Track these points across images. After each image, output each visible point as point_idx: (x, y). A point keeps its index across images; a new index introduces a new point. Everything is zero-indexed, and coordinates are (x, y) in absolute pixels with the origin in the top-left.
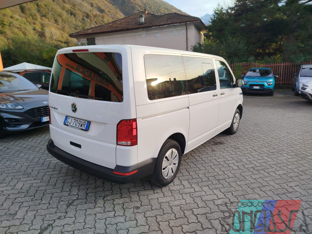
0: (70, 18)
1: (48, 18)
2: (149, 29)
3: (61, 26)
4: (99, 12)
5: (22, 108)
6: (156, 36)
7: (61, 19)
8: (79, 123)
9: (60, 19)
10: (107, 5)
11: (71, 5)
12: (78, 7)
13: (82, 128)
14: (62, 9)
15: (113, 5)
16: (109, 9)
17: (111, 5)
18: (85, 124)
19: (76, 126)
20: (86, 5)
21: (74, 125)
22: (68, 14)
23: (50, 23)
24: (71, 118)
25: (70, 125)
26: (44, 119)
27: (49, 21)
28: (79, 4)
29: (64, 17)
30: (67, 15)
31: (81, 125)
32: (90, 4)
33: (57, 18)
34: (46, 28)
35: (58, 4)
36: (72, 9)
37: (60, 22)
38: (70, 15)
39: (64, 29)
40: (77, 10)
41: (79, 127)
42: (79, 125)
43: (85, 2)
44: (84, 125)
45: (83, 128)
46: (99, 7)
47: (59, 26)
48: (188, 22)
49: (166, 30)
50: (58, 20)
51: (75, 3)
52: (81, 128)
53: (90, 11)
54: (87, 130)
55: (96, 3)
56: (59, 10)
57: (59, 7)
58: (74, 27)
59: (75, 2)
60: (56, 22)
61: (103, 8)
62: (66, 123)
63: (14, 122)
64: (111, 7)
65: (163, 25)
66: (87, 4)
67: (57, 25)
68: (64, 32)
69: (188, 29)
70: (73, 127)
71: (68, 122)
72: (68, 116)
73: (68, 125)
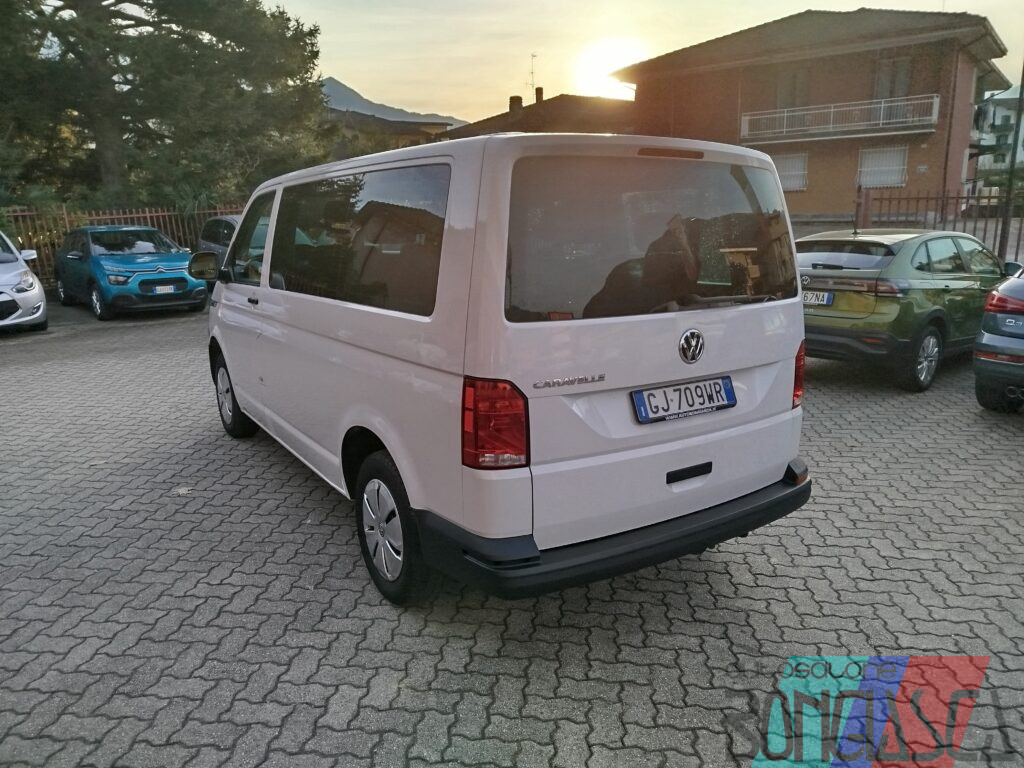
8: (699, 394)
13: (717, 404)
18: (718, 389)
19: (692, 409)
21: (685, 407)
24: (659, 393)
25: (669, 413)
31: (710, 398)
41: (707, 404)
42: (701, 400)
44: (717, 392)
45: (721, 403)
52: (712, 405)
54: (732, 402)
62: (651, 415)
70: (686, 415)
71: (655, 410)
72: (642, 391)
73: (662, 419)
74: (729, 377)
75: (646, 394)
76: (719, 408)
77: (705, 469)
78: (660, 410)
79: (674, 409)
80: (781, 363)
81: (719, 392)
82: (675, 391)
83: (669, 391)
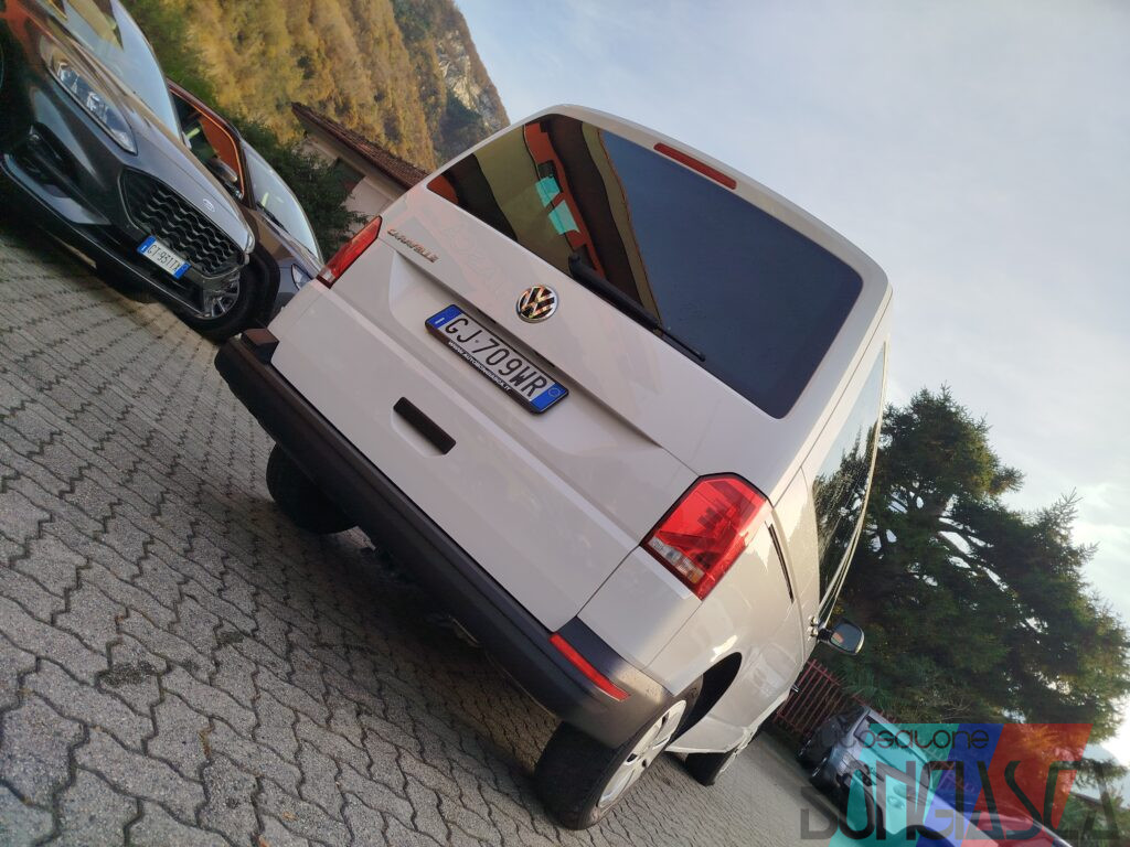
0: (288, 69)
1: (226, 11)
3: (244, 61)
4: (383, 131)
5: (132, 150)
7: (261, 48)
8: (512, 366)
9: (258, 43)
10: (420, 132)
11: (322, 42)
12: (338, 66)
13: (518, 389)
14: (288, 27)
15: (435, 148)
16: (417, 146)
17: (431, 146)
19: (486, 365)
20: (365, 80)
22: (293, 53)
23: (219, 26)
25: (459, 344)
26: (153, 249)
27: (222, 20)
28: (347, 64)
29: (273, 51)
30: (288, 55)
31: (519, 379)
32: (378, 88)
33: (255, 35)
34: (192, 26)
35: (290, 7)
36: (316, 54)
37: (251, 51)
38: (296, 63)
39: (247, 77)
40: (327, 71)
41: (506, 379)
43: (370, 72)
45: (523, 394)
46: (395, 119)
47: (238, 59)
50: (250, 42)
51: (339, 50)
52: (511, 385)
53: (362, 106)
54: (537, 408)
55: (397, 102)
56: (278, 21)
57: (285, 18)
58: (278, 99)
59: (341, 47)
60: (237, 41)
61: (403, 130)
62: (442, 329)
63: (57, 164)
64: (427, 147)
66: (370, 82)
67: (236, 50)
68: (237, 82)
70: (472, 361)
71: (451, 329)
72: (464, 311)
73: (447, 341)
74: (567, 393)
75: (461, 316)
77: (441, 442)
78: (456, 334)
79: (469, 346)
81: (535, 387)
83: (485, 336)
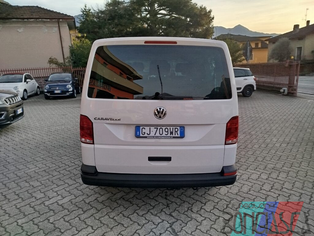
2: (7, 21)
6: (18, 31)
8: (166, 131)
19: (161, 136)
21: (158, 134)
24: (147, 128)
31: (172, 133)
41: (169, 135)
42: (167, 133)
44: (175, 131)
48: (61, 20)
49: (32, 25)
52: (172, 136)
54: (182, 136)
62: (141, 135)
65: (27, 19)
69: (61, 27)
70: (157, 137)
71: (143, 133)
72: (140, 126)
73: (146, 137)
74: (184, 127)
75: (141, 128)
76: (174, 137)
77: (168, 159)
78: (146, 134)
79: (152, 134)
80: (215, 125)
81: (177, 132)
82: (155, 128)
83: (152, 128)
